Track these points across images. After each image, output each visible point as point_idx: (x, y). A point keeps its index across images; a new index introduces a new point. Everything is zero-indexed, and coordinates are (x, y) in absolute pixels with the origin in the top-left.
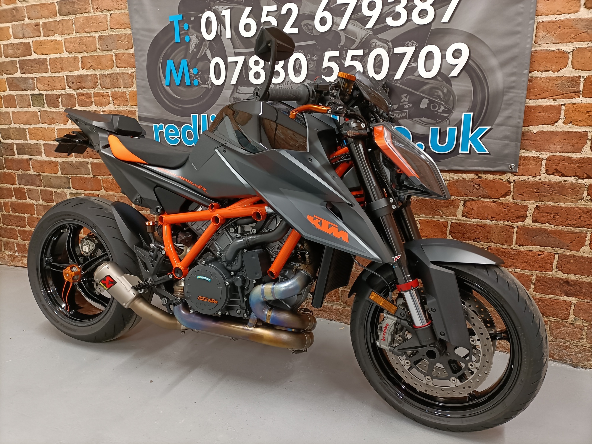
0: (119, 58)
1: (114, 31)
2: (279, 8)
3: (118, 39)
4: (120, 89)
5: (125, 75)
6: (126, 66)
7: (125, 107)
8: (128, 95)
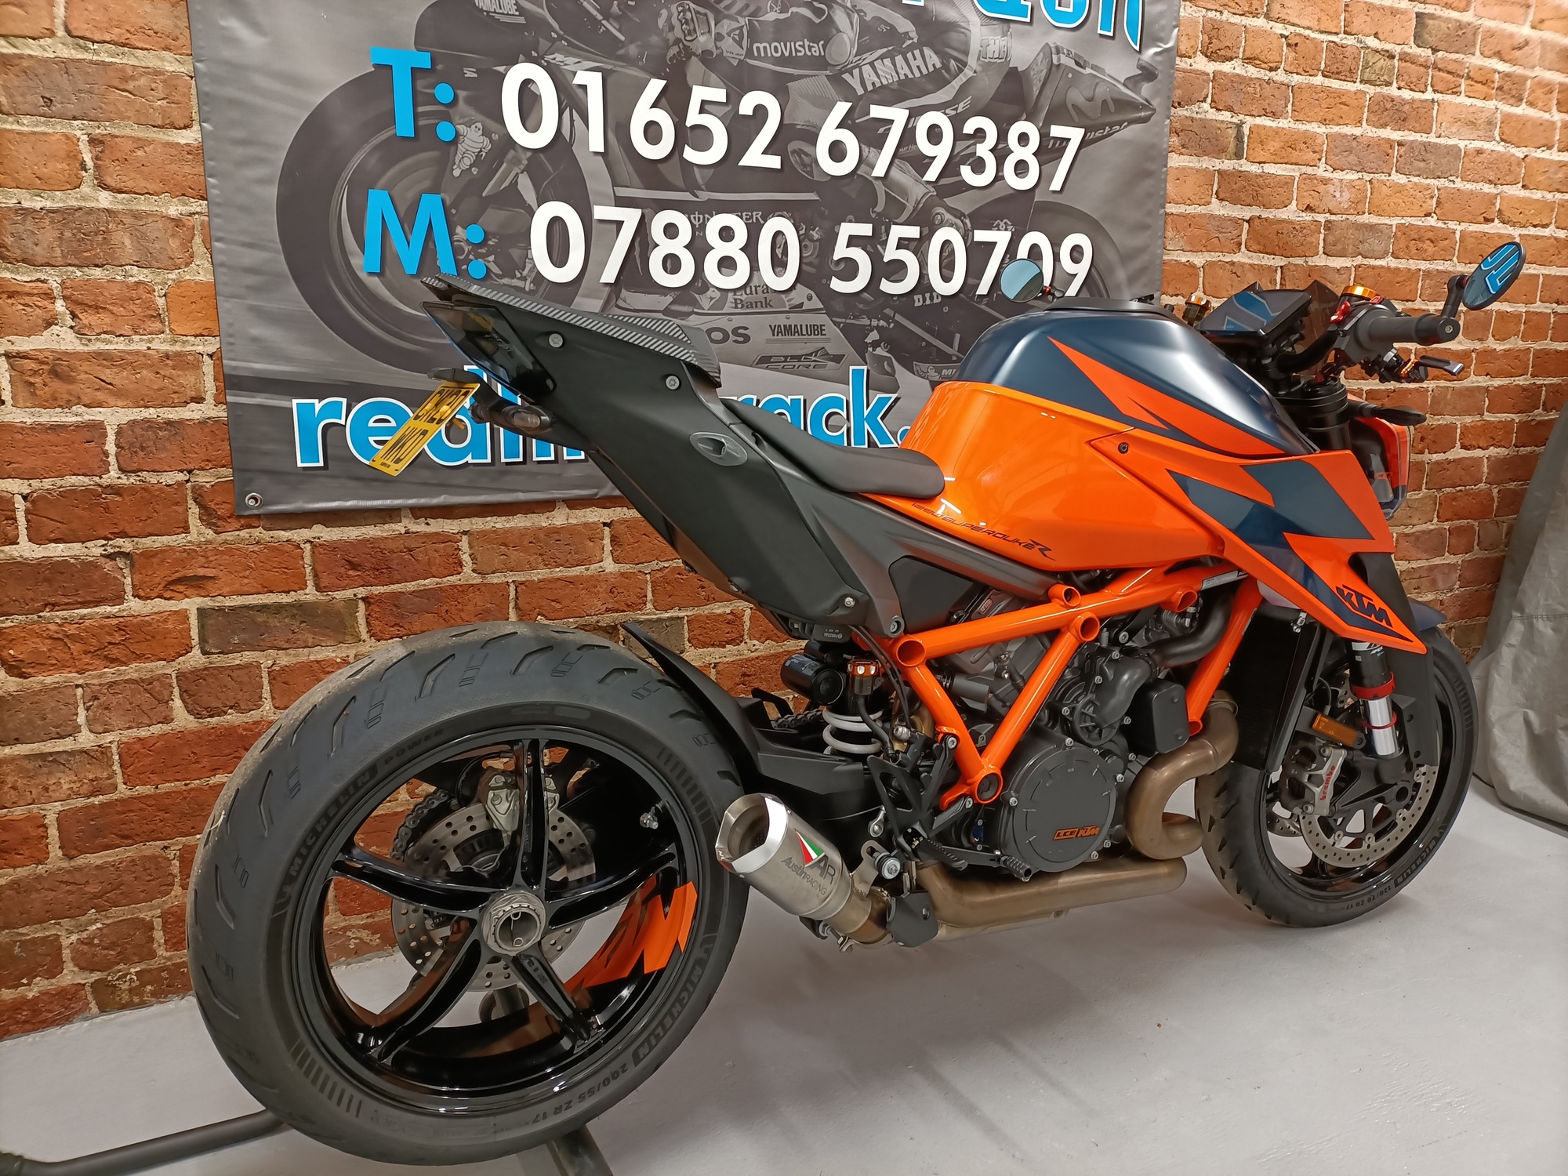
0: (119, 155)
1: (86, 49)
2: (733, 99)
3: (116, 83)
4: (120, 273)
5: (150, 220)
6: (152, 187)
7: (143, 340)
8: (165, 295)
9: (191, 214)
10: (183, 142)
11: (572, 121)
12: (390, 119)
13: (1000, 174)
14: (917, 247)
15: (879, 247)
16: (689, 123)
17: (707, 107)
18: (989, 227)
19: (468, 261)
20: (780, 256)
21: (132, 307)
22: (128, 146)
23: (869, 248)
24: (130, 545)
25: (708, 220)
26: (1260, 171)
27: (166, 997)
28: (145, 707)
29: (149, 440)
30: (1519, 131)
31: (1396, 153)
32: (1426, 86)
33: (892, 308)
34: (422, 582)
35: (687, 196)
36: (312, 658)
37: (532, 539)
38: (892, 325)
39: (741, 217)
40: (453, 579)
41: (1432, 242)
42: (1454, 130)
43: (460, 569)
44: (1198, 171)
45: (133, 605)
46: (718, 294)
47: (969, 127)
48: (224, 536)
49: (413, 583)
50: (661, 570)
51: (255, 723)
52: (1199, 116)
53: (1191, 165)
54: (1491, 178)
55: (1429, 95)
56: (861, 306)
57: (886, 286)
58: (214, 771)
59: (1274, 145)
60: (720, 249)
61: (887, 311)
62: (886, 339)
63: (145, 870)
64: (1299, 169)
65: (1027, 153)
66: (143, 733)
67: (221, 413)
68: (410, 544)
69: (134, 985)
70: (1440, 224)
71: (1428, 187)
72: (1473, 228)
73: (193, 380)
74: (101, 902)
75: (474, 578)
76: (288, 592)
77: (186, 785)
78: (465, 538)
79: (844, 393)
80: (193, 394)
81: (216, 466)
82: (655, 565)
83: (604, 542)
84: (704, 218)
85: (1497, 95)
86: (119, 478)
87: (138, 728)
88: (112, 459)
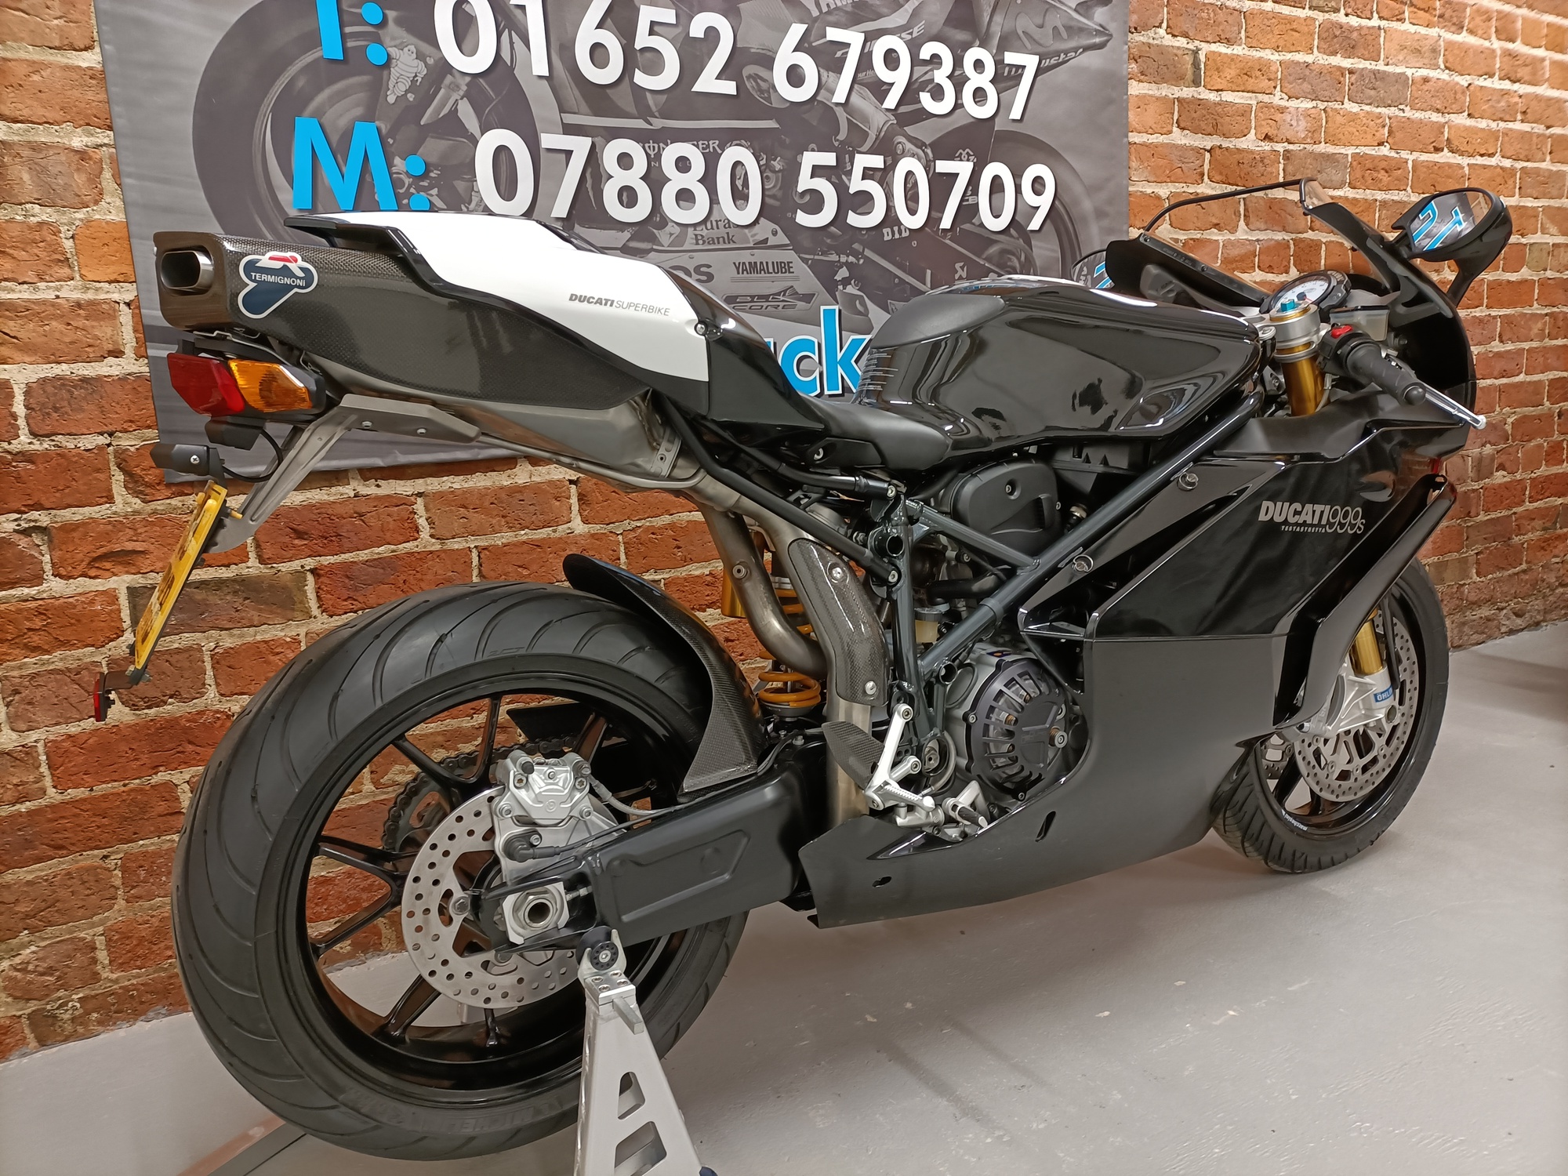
2: (684, 18)
4: (20, 212)
5: (51, 153)
6: (51, 115)
7: (48, 288)
8: (72, 237)
9: (98, 146)
10: (84, 65)
11: (512, 43)
12: (313, 40)
13: (959, 102)
14: (883, 176)
15: (843, 177)
16: (638, 46)
17: (656, 28)
18: (951, 158)
19: (409, 195)
20: (740, 188)
21: (36, 251)
22: (22, 70)
23: (834, 179)
24: (46, 519)
25: (664, 149)
26: (1218, 99)
27: (115, 1024)
28: (73, 700)
29: (62, 399)
30: (1462, 59)
31: (1347, 81)
32: (1372, 13)
33: (861, 242)
34: (377, 550)
35: (639, 124)
36: (259, 638)
37: (493, 500)
38: (861, 261)
39: (697, 146)
40: (410, 546)
41: (1387, 172)
42: (1401, 58)
43: (416, 534)
44: (1157, 99)
45: (54, 586)
46: (677, 230)
47: (926, 52)
48: (153, 505)
49: (366, 552)
50: (633, 530)
51: (201, 713)
52: (1155, 42)
53: (1151, 92)
54: (1438, 107)
55: (1375, 22)
56: (829, 241)
57: (854, 219)
58: (155, 769)
59: (1230, 72)
60: (678, 181)
61: (856, 246)
62: (856, 275)
63: (84, 883)
64: (1256, 97)
65: (983, 80)
66: (73, 729)
67: (142, 368)
68: (359, 510)
69: (77, 1013)
70: (1393, 154)
71: (1379, 116)
72: (1424, 157)
73: (109, 331)
74: (35, 922)
75: (433, 544)
76: (228, 566)
77: (125, 785)
78: (419, 500)
79: (817, 335)
80: (111, 347)
81: (139, 428)
82: (627, 525)
83: (571, 501)
84: (659, 147)
85: (1439, 22)
86: (30, 443)
87: (67, 723)
88: (21, 422)
